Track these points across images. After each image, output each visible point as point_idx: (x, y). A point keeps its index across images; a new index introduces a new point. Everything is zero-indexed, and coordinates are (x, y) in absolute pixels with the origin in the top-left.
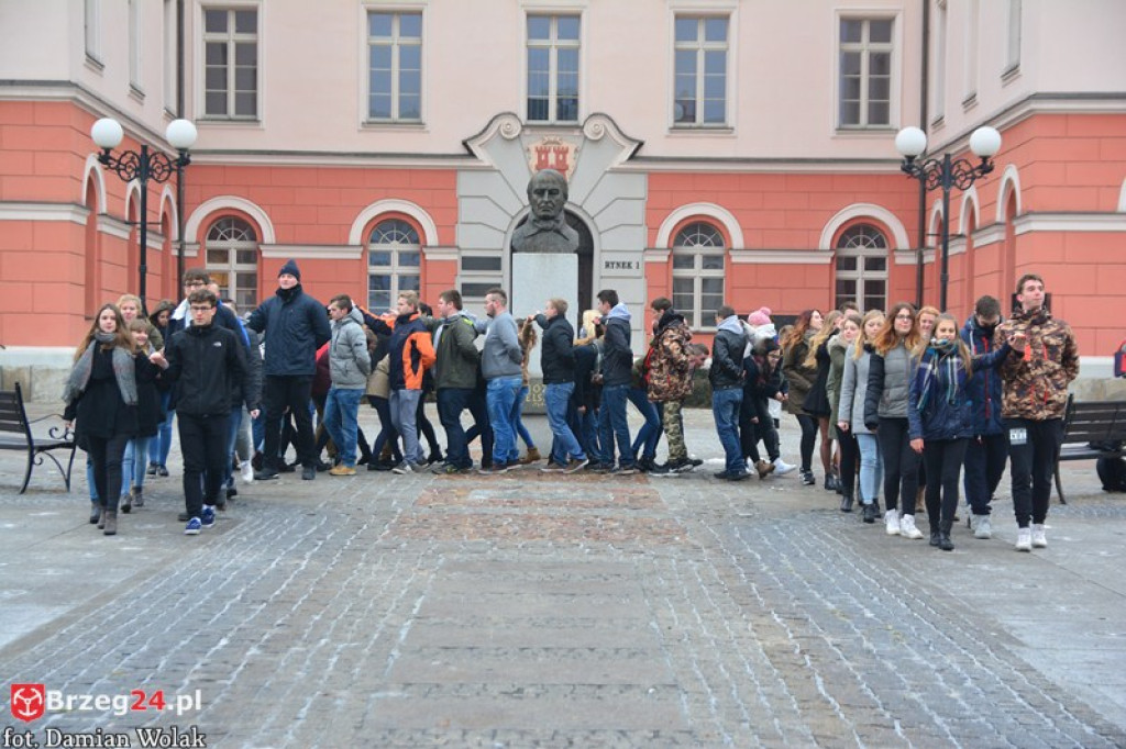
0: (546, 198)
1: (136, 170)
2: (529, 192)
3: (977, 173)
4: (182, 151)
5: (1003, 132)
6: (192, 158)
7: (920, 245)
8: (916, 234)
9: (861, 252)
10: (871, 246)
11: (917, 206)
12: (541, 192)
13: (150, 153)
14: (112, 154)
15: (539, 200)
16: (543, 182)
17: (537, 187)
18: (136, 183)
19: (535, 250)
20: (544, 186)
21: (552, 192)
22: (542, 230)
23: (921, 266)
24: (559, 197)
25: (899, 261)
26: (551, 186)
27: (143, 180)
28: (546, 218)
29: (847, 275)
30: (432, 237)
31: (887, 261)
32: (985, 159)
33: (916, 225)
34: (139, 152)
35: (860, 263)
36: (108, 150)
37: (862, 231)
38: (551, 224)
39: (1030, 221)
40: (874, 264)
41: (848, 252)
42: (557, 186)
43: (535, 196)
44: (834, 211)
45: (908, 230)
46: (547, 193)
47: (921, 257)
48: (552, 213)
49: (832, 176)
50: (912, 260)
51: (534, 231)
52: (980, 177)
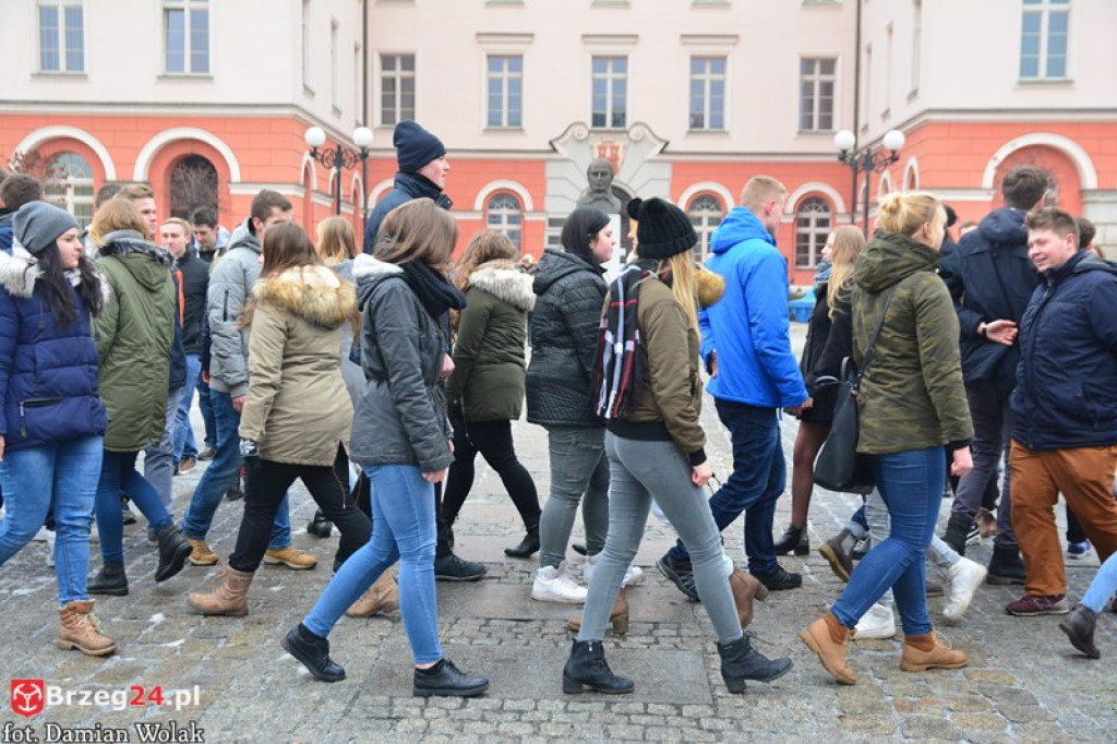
0: (599, 177)
1: (334, 161)
2: (588, 174)
3: (889, 162)
4: (363, 148)
5: (907, 135)
6: (371, 154)
7: (852, 210)
8: (850, 203)
9: (813, 215)
10: (820, 211)
11: (851, 183)
12: (596, 174)
13: (342, 150)
14: (318, 151)
15: (595, 179)
16: (596, 167)
17: (593, 170)
18: (334, 170)
20: (598, 170)
21: (603, 174)
22: (597, 199)
24: (608, 177)
25: (838, 220)
26: (602, 170)
27: (338, 167)
28: (599, 191)
29: (804, 230)
30: (528, 204)
31: (830, 220)
32: (894, 152)
33: (850, 196)
34: (335, 149)
35: (813, 222)
36: (315, 149)
37: (814, 201)
38: (602, 195)
40: (823, 223)
41: (804, 215)
42: (607, 170)
43: (592, 177)
44: (796, 188)
45: (845, 202)
46: (600, 175)
48: (603, 188)
49: (795, 164)
51: (591, 199)
52: (890, 165)
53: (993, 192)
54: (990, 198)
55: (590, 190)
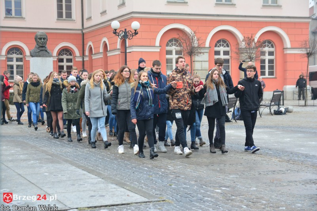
7: (83, 54)
8: (81, 52)
9: (65, 57)
10: (68, 55)
11: (81, 43)
12: (41, 39)
15: (40, 41)
16: (41, 35)
17: (39, 37)
19: (39, 56)
20: (41, 37)
21: (44, 39)
22: (41, 51)
23: (83, 61)
24: (46, 40)
25: (77, 59)
26: (44, 37)
28: (42, 47)
29: (61, 64)
31: (73, 60)
32: (135, 30)
33: (81, 49)
35: (65, 60)
37: (66, 51)
38: (44, 49)
39: (133, 48)
40: (69, 60)
41: (61, 57)
42: (45, 37)
43: (38, 40)
44: (57, 45)
45: (79, 51)
46: (42, 39)
47: (83, 58)
48: (44, 45)
49: (56, 34)
50: (81, 59)
51: (39, 51)
52: (134, 36)
53: (160, 48)
54: (159, 50)
55: (38, 46)
